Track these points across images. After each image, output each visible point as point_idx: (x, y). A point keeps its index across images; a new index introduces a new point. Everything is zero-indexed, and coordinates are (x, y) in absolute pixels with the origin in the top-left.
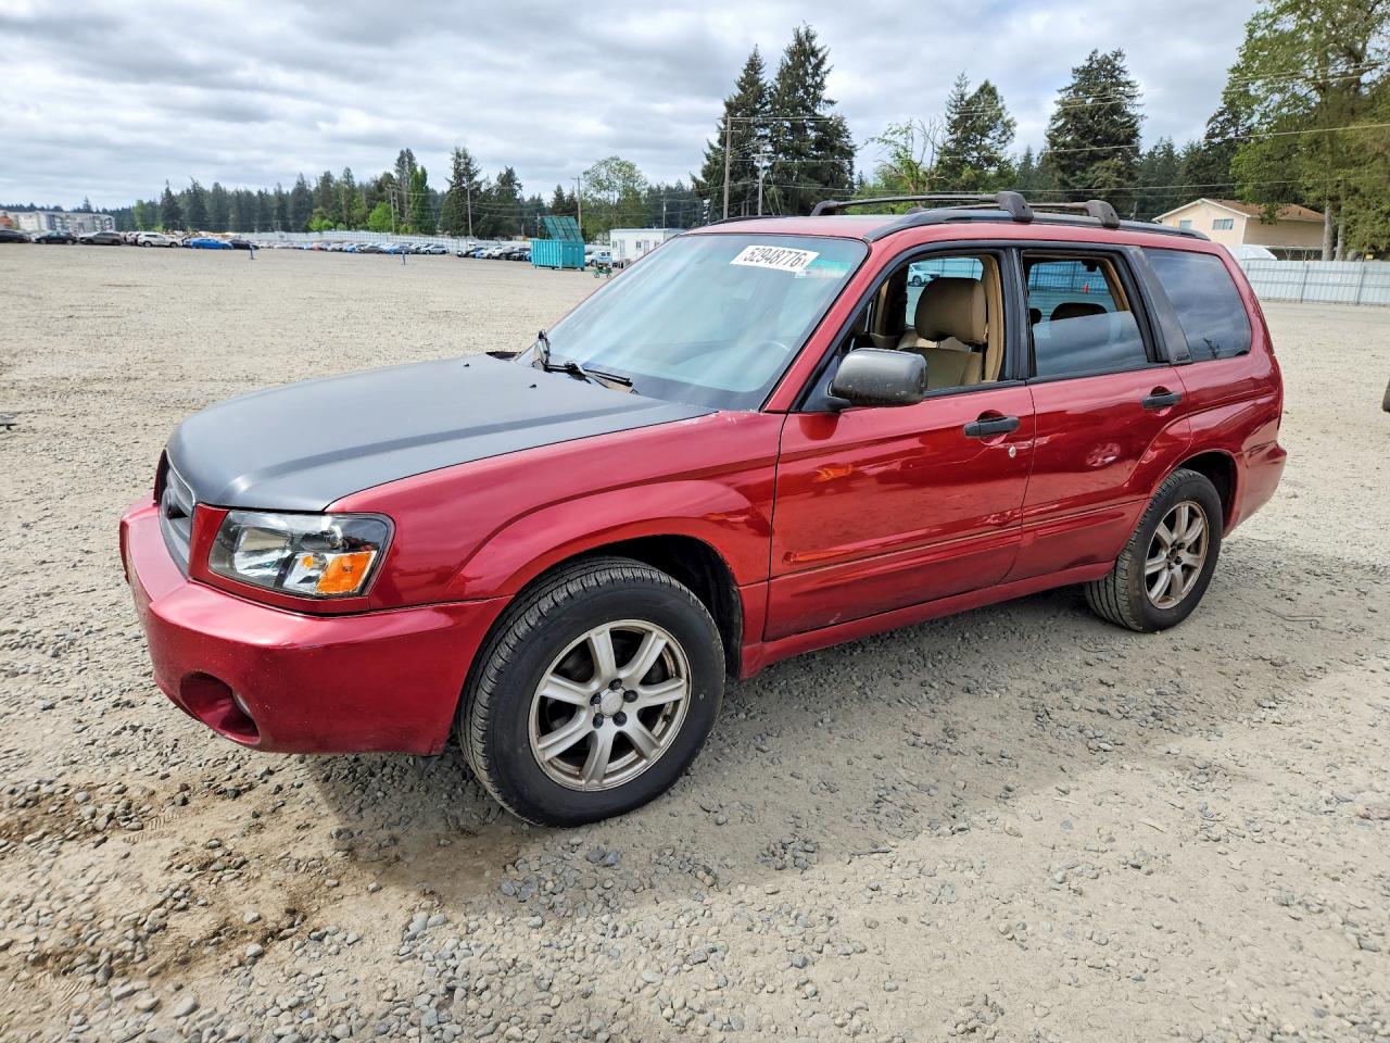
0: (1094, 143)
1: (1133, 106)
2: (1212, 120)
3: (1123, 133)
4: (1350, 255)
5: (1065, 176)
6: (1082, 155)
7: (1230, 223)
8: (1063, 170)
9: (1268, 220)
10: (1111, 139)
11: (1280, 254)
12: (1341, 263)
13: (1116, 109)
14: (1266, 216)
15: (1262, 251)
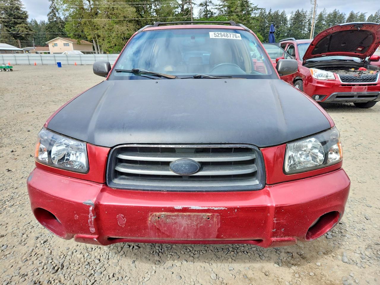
0: (14, 18)
1: (22, 8)
2: (48, 15)
3: (23, 16)
4: (102, 53)
5: (8, 29)
6: (11, 22)
7: (68, 44)
8: (6, 27)
9: (79, 43)
10: (19, 18)
11: (84, 53)
12: (101, 55)
13: (18, 9)
14: (78, 42)
15: (79, 52)
